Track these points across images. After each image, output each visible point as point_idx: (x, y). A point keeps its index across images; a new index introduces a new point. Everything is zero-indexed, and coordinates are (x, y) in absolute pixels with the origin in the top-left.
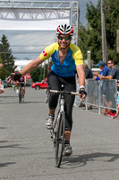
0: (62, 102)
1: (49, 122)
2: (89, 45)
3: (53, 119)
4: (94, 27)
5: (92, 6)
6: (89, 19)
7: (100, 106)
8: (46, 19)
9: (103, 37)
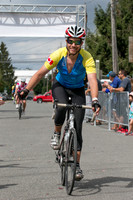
0: (71, 117)
1: (55, 141)
2: (98, 54)
3: (59, 138)
4: (103, 33)
5: (101, 11)
6: (98, 24)
7: (110, 121)
8: (50, 25)
9: (113, 45)
